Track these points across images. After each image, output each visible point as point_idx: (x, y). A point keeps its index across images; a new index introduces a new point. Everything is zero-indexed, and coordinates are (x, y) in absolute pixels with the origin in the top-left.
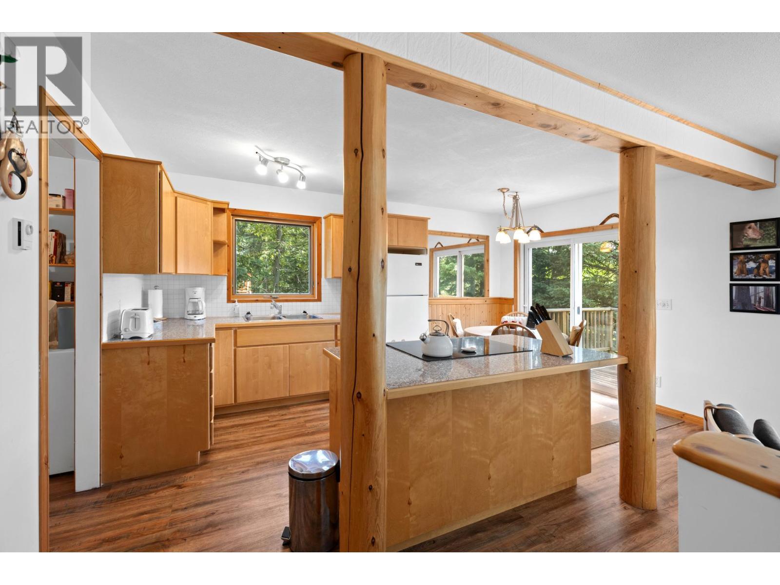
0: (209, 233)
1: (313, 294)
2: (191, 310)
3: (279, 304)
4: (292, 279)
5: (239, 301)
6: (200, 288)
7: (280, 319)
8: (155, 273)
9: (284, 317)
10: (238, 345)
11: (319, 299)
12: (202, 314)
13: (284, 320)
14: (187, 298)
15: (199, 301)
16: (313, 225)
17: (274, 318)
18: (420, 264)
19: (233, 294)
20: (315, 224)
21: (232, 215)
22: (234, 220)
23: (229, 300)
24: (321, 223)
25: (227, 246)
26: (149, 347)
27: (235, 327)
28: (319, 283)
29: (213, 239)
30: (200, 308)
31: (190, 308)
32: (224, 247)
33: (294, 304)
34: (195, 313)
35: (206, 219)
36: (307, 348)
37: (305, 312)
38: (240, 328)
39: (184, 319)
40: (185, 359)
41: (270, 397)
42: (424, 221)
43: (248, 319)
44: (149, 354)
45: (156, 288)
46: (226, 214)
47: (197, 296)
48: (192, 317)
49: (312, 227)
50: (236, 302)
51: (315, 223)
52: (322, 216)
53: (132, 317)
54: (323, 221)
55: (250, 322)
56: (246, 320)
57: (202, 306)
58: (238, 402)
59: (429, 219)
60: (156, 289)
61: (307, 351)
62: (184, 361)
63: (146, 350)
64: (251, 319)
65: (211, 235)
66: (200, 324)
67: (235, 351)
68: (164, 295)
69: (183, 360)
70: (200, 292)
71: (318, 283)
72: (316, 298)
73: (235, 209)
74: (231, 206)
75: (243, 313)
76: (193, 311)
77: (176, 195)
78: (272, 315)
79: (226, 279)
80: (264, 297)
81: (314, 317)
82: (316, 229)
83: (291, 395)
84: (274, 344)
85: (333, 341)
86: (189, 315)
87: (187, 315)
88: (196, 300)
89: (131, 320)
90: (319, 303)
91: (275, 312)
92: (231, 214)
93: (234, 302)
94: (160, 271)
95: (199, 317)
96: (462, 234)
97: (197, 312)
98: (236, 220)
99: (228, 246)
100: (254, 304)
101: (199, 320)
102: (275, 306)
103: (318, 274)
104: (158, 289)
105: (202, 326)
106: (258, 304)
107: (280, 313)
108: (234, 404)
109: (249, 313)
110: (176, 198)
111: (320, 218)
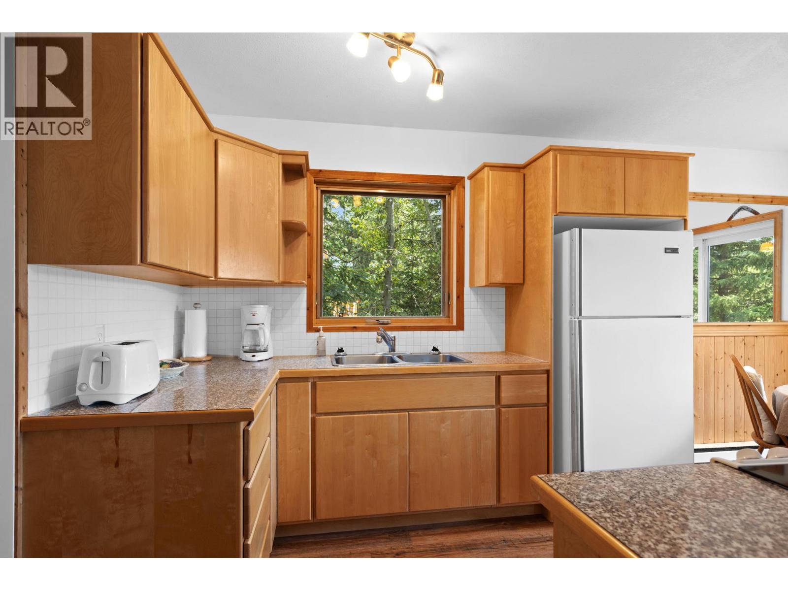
0: (275, 209)
1: (449, 317)
2: (249, 344)
3: (391, 334)
4: (406, 303)
5: (325, 330)
6: (262, 306)
7: (392, 361)
8: (131, 262)
9: (399, 357)
10: (319, 411)
11: (460, 326)
12: (265, 351)
13: (401, 365)
14: (244, 324)
15: (260, 328)
16: (450, 194)
17: (381, 360)
18: (675, 251)
19: (317, 318)
20: (452, 191)
21: (316, 182)
22: (319, 191)
23: (310, 328)
24: (464, 188)
25: (306, 233)
26: (117, 429)
27: (314, 377)
28: (460, 297)
29: (281, 219)
30: (262, 340)
31: (247, 342)
32: (302, 236)
33: (417, 333)
34: (254, 350)
35: (270, 184)
36: (443, 420)
37: (435, 349)
38: (322, 378)
39: (237, 358)
40: (193, 457)
41: (374, 513)
42: (681, 160)
43: (338, 361)
44: (117, 444)
45: (196, 306)
46: (306, 178)
47: (258, 319)
48: (248, 356)
49: (447, 197)
50: (321, 331)
51: (453, 188)
52: (466, 175)
53: (96, 361)
54: (467, 183)
55: (341, 367)
56: (334, 363)
57: (266, 337)
58: (318, 517)
59: (693, 155)
60: (196, 308)
61: (444, 425)
62: (190, 461)
63: (112, 434)
64: (345, 361)
65: (279, 212)
66: (262, 368)
67: (313, 421)
68: (208, 318)
69: (186, 458)
70: (262, 313)
71: (458, 297)
72: (455, 324)
73: (320, 171)
74: (313, 166)
75: (331, 350)
76: (251, 346)
77: (216, 136)
78: (380, 354)
79: (304, 291)
80: (367, 323)
81: (452, 359)
82: (455, 200)
83: (412, 509)
84: (382, 411)
85: (492, 407)
86: (244, 352)
87: (242, 352)
88: (256, 327)
89: (93, 366)
90: (460, 333)
91: (383, 349)
92: (313, 179)
93: (318, 330)
94: (143, 259)
95: (260, 356)
96: (738, 196)
97: (258, 348)
98: (323, 192)
99: (309, 235)
100: (350, 334)
101: (259, 361)
102: (384, 337)
103: (458, 281)
104: (200, 308)
105: (265, 370)
106: (357, 334)
107: (393, 349)
108: (312, 522)
109: (341, 350)
110: (216, 142)
111: (463, 178)
